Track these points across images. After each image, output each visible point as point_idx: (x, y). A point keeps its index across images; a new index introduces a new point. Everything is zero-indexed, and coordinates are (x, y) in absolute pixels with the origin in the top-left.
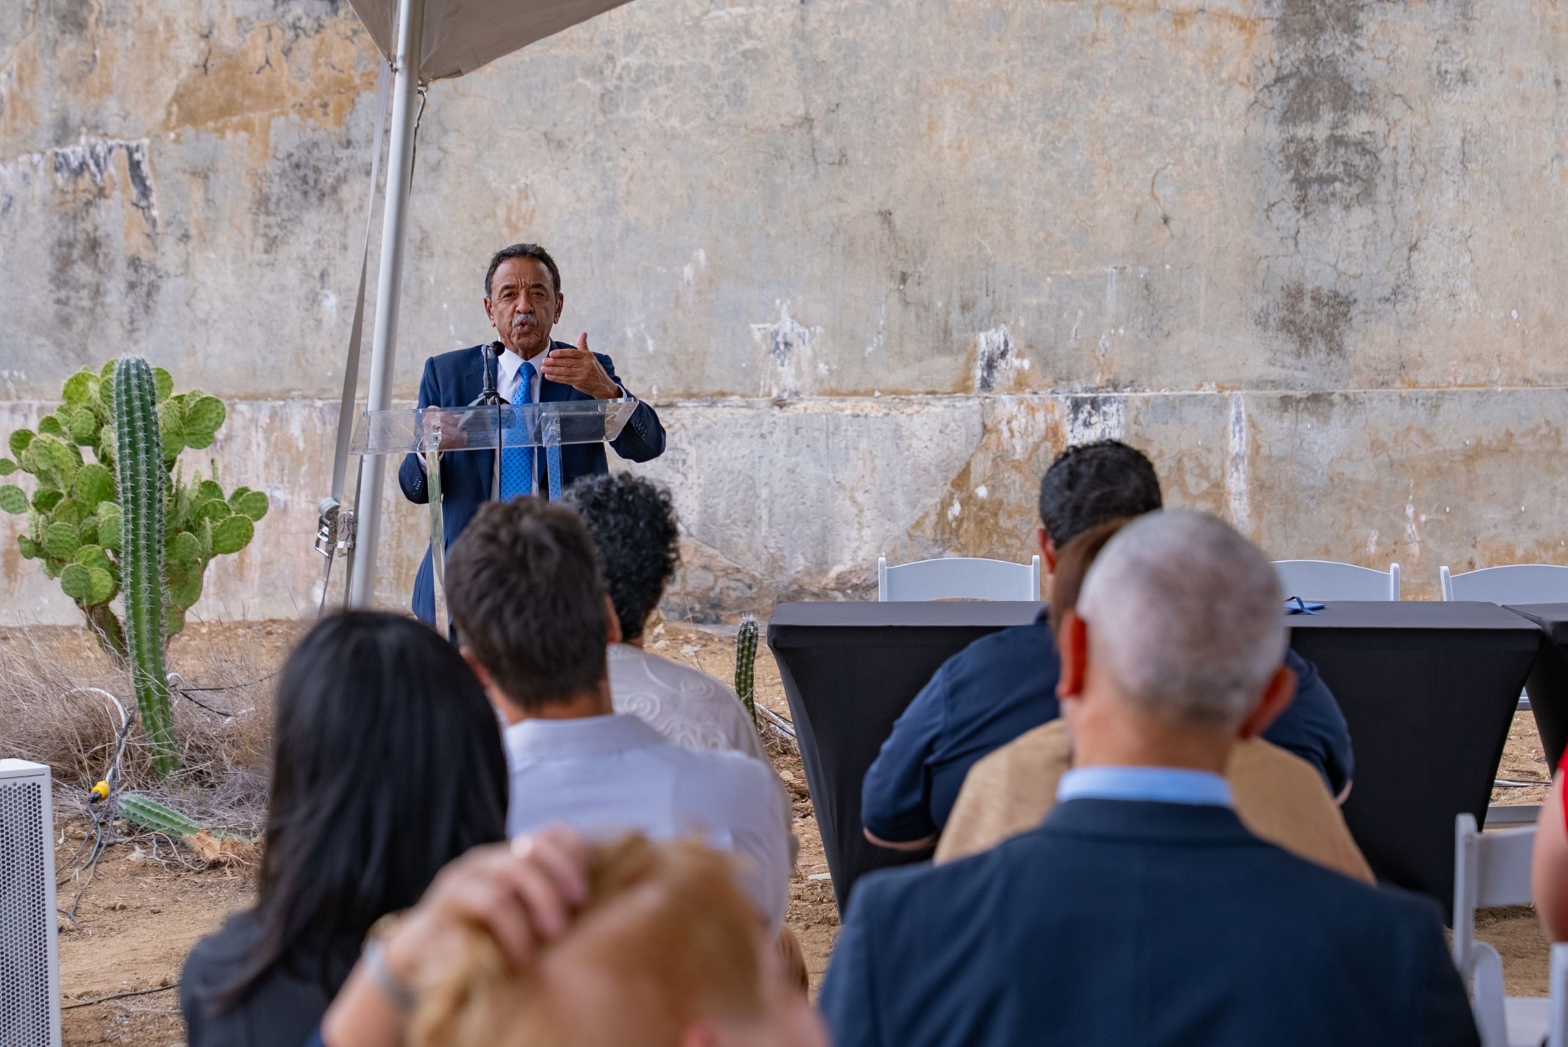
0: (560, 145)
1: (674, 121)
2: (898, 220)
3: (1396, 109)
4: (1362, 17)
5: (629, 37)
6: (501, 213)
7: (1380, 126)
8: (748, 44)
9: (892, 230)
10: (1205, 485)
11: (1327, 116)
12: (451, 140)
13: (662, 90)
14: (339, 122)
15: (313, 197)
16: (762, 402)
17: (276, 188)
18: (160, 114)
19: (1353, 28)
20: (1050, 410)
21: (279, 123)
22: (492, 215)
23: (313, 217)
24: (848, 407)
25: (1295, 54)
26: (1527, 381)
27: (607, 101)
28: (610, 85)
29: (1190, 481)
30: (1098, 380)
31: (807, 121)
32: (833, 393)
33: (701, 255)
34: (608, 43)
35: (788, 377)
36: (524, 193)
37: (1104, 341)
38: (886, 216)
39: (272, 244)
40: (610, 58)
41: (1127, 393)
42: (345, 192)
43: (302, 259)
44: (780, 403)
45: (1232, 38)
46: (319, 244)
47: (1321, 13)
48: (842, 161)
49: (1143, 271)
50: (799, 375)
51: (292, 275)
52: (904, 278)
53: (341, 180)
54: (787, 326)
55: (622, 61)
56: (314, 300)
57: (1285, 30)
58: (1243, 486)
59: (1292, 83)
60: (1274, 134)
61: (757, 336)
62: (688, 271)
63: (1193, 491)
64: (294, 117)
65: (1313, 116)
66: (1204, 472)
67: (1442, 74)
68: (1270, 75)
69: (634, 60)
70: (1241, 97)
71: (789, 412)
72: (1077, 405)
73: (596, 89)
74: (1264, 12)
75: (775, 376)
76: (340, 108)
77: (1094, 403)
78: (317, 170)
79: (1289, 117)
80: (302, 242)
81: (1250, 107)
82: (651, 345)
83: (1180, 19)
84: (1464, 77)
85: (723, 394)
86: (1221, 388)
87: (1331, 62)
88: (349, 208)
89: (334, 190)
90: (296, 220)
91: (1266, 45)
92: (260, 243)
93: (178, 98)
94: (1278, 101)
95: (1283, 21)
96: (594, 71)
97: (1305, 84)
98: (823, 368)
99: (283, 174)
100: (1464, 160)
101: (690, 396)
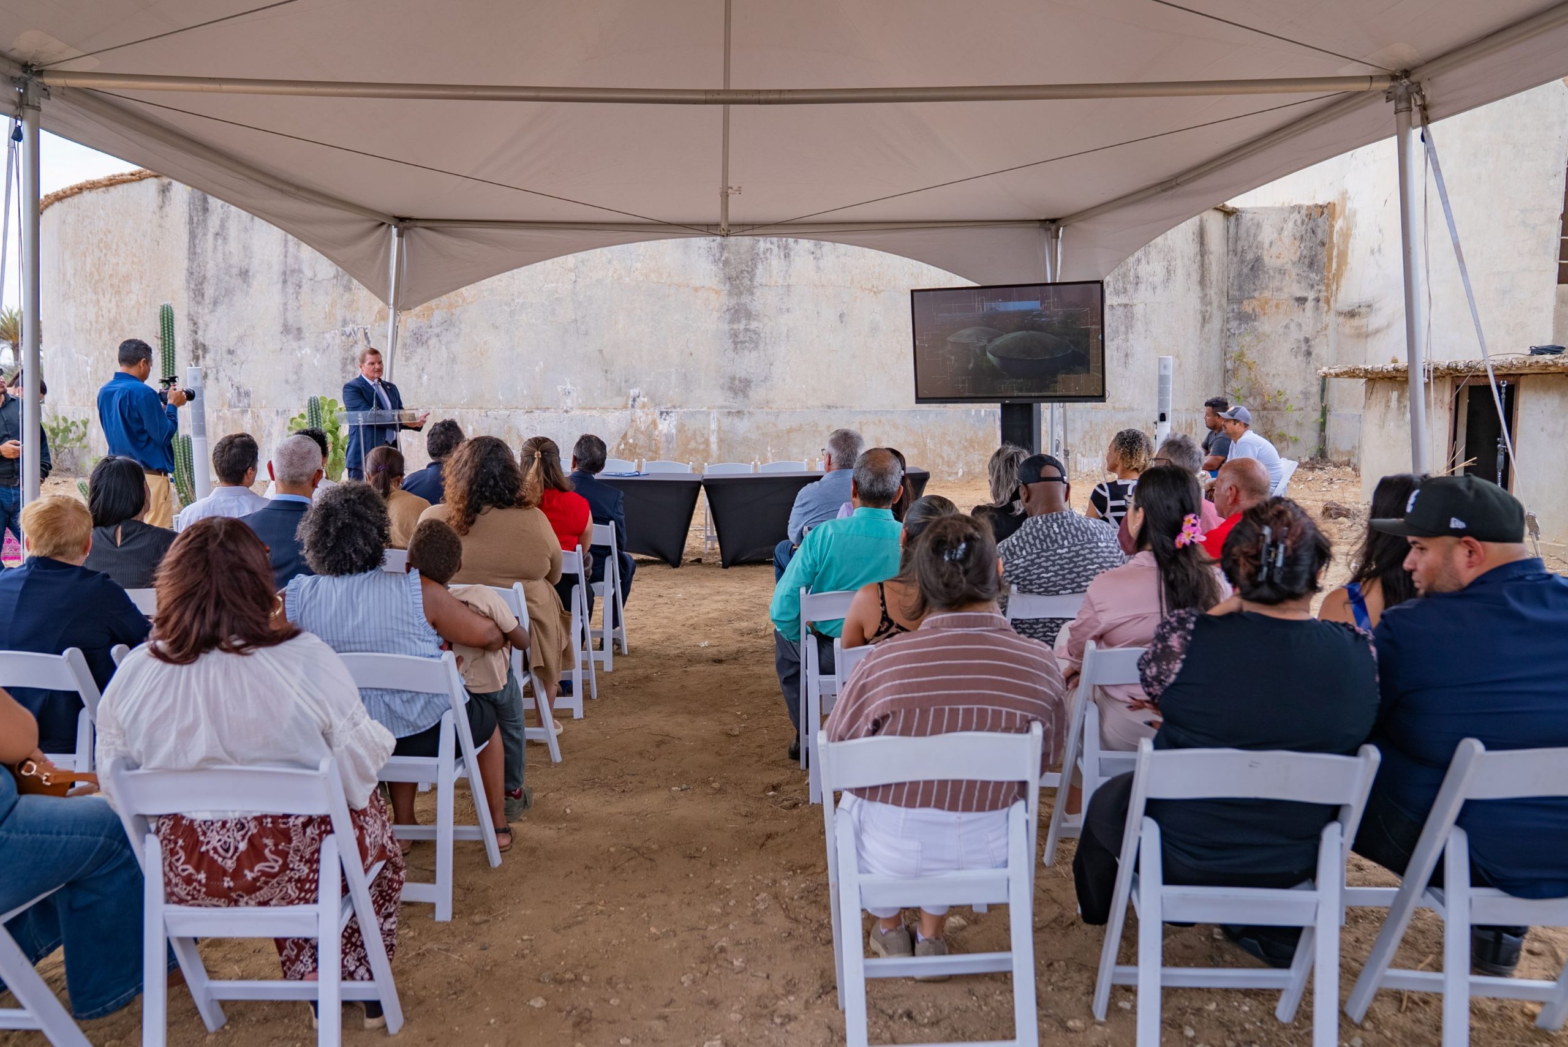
0: (497, 328)
1: (533, 320)
2: (604, 352)
3: (766, 320)
4: (755, 290)
5: (519, 293)
6: (478, 350)
7: (761, 325)
8: (557, 296)
9: (603, 356)
10: (703, 440)
11: (744, 322)
12: (463, 326)
13: (529, 310)
14: (428, 320)
15: (420, 344)
16: (561, 411)
17: (409, 341)
18: (374, 317)
19: (752, 294)
20: (653, 415)
21: (410, 320)
22: (476, 350)
23: (420, 350)
24: (588, 413)
25: (733, 302)
26: (808, 408)
27: (512, 314)
28: (513, 308)
29: (698, 438)
30: (669, 405)
31: (576, 320)
32: (583, 408)
33: (541, 363)
34: (512, 295)
35: (569, 403)
36: (485, 343)
37: (671, 393)
38: (601, 351)
39: (407, 359)
40: (513, 300)
41: (678, 409)
42: (430, 342)
43: (417, 364)
44: (567, 412)
45: (713, 296)
46: (422, 359)
47: (742, 289)
48: (587, 333)
49: (684, 370)
50: (573, 402)
51: (413, 369)
52: (606, 372)
53: (429, 338)
54: (569, 387)
55: (517, 301)
56: (420, 377)
57: (730, 294)
58: (715, 440)
59: (732, 311)
60: (726, 327)
61: (559, 390)
62: (537, 369)
63: (699, 441)
64: (414, 318)
65: (739, 322)
66: (703, 435)
67: (781, 309)
68: (725, 308)
69: (520, 300)
70: (716, 315)
71: (569, 414)
72: (661, 413)
73: (508, 310)
74: (723, 288)
75: (565, 403)
76: (428, 315)
77: (667, 413)
78: (421, 335)
79: (731, 322)
80: (416, 359)
81: (719, 318)
82: (525, 392)
83: (696, 290)
84: (788, 310)
85: (548, 408)
86: (709, 408)
87: (745, 304)
88: (431, 347)
89: (426, 341)
90: (415, 351)
91: (724, 299)
92: (403, 359)
93: (379, 312)
94: (728, 316)
95: (729, 291)
96: (508, 304)
97: (736, 311)
98: (580, 400)
99: (411, 337)
100: (788, 336)
101: (537, 409)
